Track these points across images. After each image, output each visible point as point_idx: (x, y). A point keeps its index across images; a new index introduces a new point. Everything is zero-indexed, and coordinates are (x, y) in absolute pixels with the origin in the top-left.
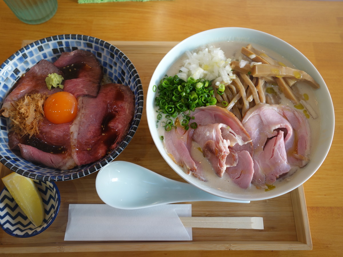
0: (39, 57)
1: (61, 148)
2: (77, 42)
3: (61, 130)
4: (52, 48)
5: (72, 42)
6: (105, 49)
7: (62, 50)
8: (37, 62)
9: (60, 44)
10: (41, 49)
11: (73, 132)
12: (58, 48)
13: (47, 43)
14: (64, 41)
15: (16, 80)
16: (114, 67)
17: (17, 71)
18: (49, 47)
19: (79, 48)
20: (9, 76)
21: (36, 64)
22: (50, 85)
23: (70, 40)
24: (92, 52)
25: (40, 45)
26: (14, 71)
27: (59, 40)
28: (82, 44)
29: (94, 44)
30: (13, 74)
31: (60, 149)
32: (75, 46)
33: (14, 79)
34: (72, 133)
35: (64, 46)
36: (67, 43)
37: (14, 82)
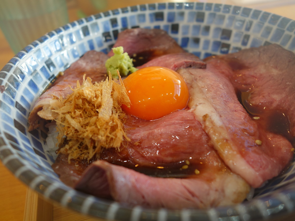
0: (82, 46)
1: (187, 165)
2: (139, 16)
3: (177, 122)
4: (101, 31)
5: (132, 17)
6: (187, 12)
7: (116, 33)
8: (81, 55)
9: (114, 22)
10: (86, 31)
11: (207, 115)
12: (111, 30)
13: (94, 21)
14: (119, 17)
15: (49, 79)
16: (203, 39)
17: (50, 64)
18: (98, 29)
19: (143, 26)
20: (38, 69)
21: (77, 58)
22: (117, 68)
23: (129, 15)
24: (162, 28)
25: (85, 24)
26: (46, 62)
27: (112, 17)
28: (148, 18)
29: (166, 12)
30: (44, 67)
31: (186, 167)
32: (137, 24)
33: (47, 77)
34: (205, 116)
35: (119, 27)
36: (124, 20)
37: (46, 82)
